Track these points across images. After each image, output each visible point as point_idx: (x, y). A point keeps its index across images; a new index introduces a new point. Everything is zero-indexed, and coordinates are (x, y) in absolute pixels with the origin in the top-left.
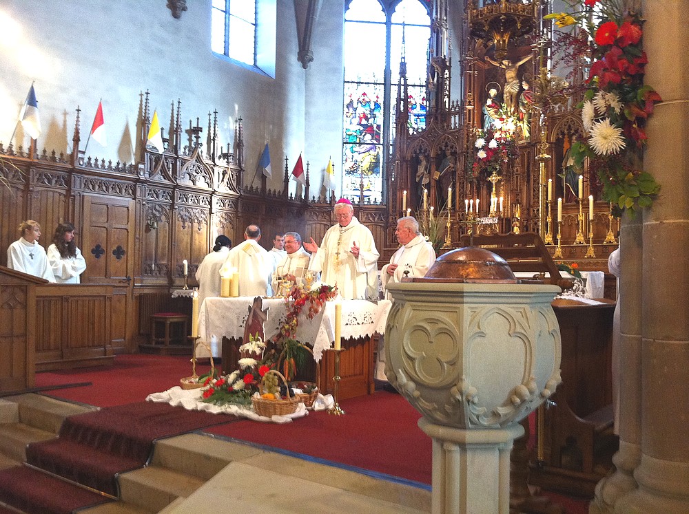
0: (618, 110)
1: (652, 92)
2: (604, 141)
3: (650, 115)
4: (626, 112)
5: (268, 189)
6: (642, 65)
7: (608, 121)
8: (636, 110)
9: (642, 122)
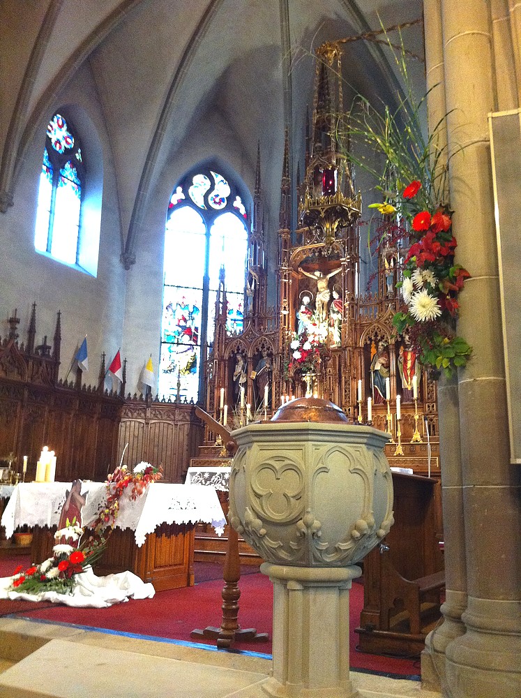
0: (433, 285)
1: (462, 270)
2: (424, 309)
3: (461, 289)
4: (440, 286)
5: (82, 384)
6: (453, 247)
7: (425, 292)
8: (449, 284)
9: (454, 294)
